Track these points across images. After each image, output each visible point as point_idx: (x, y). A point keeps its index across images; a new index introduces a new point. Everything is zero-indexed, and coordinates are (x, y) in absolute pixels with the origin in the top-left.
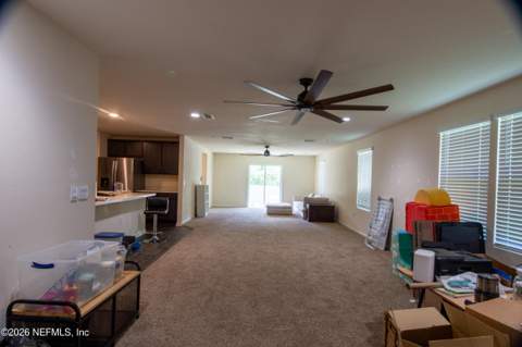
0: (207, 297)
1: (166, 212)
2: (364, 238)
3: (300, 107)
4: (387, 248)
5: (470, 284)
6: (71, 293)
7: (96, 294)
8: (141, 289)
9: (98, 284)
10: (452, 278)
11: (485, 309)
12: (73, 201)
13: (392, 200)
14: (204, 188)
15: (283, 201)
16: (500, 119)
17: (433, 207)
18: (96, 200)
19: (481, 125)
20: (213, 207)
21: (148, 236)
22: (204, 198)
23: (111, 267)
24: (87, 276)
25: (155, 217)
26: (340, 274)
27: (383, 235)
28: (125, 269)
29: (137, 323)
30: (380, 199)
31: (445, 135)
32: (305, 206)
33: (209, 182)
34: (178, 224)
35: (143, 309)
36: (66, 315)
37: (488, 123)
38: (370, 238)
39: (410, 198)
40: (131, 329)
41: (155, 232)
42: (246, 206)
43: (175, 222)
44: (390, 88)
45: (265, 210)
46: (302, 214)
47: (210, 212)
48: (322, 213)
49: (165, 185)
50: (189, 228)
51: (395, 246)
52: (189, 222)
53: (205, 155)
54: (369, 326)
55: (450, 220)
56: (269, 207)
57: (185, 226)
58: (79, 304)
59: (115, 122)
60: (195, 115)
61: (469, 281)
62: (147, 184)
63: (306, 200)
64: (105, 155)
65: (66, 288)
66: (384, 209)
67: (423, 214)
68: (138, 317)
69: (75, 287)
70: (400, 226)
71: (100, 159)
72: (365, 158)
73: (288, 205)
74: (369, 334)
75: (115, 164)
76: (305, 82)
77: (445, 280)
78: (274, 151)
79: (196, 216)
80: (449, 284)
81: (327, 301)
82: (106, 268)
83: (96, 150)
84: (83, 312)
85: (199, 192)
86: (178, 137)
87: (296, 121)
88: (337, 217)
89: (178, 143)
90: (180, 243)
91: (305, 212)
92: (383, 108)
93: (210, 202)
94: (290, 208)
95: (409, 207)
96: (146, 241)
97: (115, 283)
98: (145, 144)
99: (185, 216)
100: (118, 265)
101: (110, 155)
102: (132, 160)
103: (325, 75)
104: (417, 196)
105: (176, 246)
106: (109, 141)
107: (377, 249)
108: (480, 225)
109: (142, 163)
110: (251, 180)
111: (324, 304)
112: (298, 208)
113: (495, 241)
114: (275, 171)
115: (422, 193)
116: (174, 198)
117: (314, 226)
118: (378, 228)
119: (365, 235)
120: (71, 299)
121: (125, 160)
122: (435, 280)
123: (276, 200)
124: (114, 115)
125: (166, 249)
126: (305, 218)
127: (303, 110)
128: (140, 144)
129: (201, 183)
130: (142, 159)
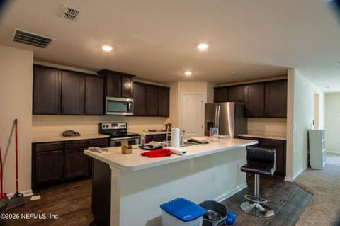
34: (287, 179)
49: (270, 129)
53: (317, 96)
62: (249, 128)
64: (212, 102)
71: (207, 105)
75: (218, 108)
79: (309, 166)
98: (246, 88)
99: (296, 170)
101: (215, 101)
102: (233, 103)
109: (244, 106)
121: (228, 103)
128: (241, 88)
129: (313, 128)
130: (243, 103)
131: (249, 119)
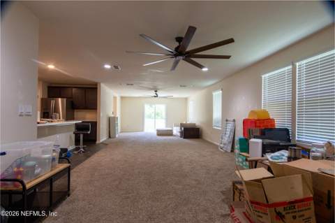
0: (117, 182)
1: (89, 132)
2: (217, 146)
3: (176, 56)
4: (232, 150)
5: (284, 157)
6: (19, 173)
7: (37, 176)
8: (71, 179)
9: (40, 169)
10: (273, 154)
11: (294, 164)
12: (20, 115)
13: (234, 121)
14: (115, 119)
15: (167, 127)
16: (297, 64)
17: (258, 120)
18: (38, 123)
19: (286, 68)
20: (121, 132)
21: (77, 149)
22: (115, 125)
23: (48, 159)
24: (31, 163)
25: (81, 136)
26: (204, 166)
27: (229, 142)
28: (59, 163)
29: (68, 199)
30: (227, 121)
31: (265, 77)
32: (181, 129)
33: (118, 115)
34: (97, 142)
35: (73, 191)
36: (15, 189)
37: (290, 67)
38: (222, 145)
39: (246, 116)
40: (64, 202)
41: (81, 146)
42: (143, 130)
43: (95, 141)
44: (231, 41)
45: (156, 133)
46: (179, 134)
47: (119, 134)
48: (191, 132)
49: (88, 116)
50: (105, 144)
51: (237, 146)
52: (105, 141)
53: (115, 98)
54: (223, 193)
55: (270, 127)
56: (158, 131)
57: (102, 143)
58: (25, 182)
59: (52, 72)
60: (107, 66)
61: (283, 155)
62: (75, 116)
63: (182, 125)
64: (46, 97)
65: (15, 169)
66: (230, 126)
67: (254, 125)
68: (69, 195)
69: (21, 169)
70: (240, 134)
71: (42, 99)
72: (217, 96)
73: (170, 129)
74: (223, 197)
75: (53, 102)
76: (179, 39)
77: (269, 156)
78: (160, 94)
79: (110, 137)
80: (271, 158)
81: (196, 180)
82: (45, 159)
83: (39, 94)
84: (28, 186)
85: (111, 122)
86: (96, 84)
87: (174, 67)
88: (201, 135)
89: (96, 88)
90: (99, 152)
91: (181, 133)
92: (228, 57)
93: (119, 128)
94: (171, 131)
95: (245, 122)
96: (76, 152)
97: (51, 170)
98: (74, 90)
99: (102, 137)
100: (53, 159)
101: (49, 97)
102: (65, 100)
103: (192, 30)
104: (249, 115)
105: (96, 155)
106: (49, 87)
107: (226, 152)
108: (288, 130)
110: (146, 115)
111: (194, 182)
112: (176, 131)
113: (297, 139)
114: (161, 108)
115: (253, 113)
116: (94, 124)
117: (187, 141)
118: (227, 139)
119: (218, 144)
120: (19, 177)
121: (60, 100)
122: (263, 156)
123: (162, 126)
124: (51, 67)
125: (89, 156)
126: (181, 137)
127: (178, 58)
128: (70, 89)
129: (112, 116)
130: (71, 100)
131: (75, 111)
